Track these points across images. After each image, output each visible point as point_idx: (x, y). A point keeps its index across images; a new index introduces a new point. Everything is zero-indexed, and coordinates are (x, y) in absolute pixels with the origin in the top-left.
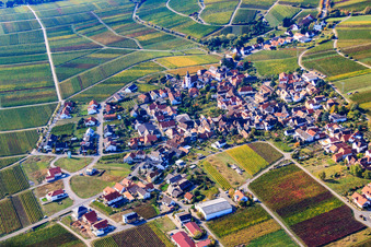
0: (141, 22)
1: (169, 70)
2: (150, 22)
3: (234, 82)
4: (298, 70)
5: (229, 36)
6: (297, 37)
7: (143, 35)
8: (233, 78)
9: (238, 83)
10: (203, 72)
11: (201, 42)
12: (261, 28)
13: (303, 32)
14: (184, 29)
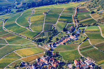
0: (6, 30)
1: (22, 58)
2: (10, 31)
3: (54, 66)
4: (81, 58)
5: (44, 37)
6: (72, 37)
7: (8, 37)
8: (54, 63)
9: (57, 66)
10: (39, 59)
11: (33, 40)
12: (55, 32)
13: (73, 35)
14: (24, 33)
